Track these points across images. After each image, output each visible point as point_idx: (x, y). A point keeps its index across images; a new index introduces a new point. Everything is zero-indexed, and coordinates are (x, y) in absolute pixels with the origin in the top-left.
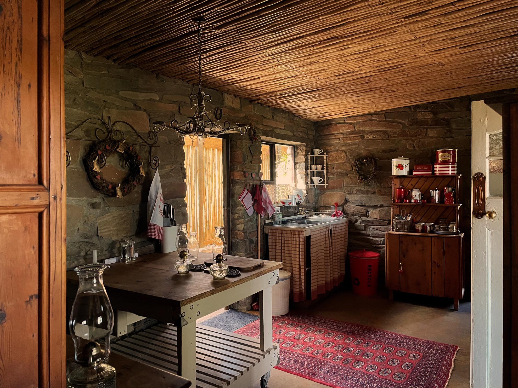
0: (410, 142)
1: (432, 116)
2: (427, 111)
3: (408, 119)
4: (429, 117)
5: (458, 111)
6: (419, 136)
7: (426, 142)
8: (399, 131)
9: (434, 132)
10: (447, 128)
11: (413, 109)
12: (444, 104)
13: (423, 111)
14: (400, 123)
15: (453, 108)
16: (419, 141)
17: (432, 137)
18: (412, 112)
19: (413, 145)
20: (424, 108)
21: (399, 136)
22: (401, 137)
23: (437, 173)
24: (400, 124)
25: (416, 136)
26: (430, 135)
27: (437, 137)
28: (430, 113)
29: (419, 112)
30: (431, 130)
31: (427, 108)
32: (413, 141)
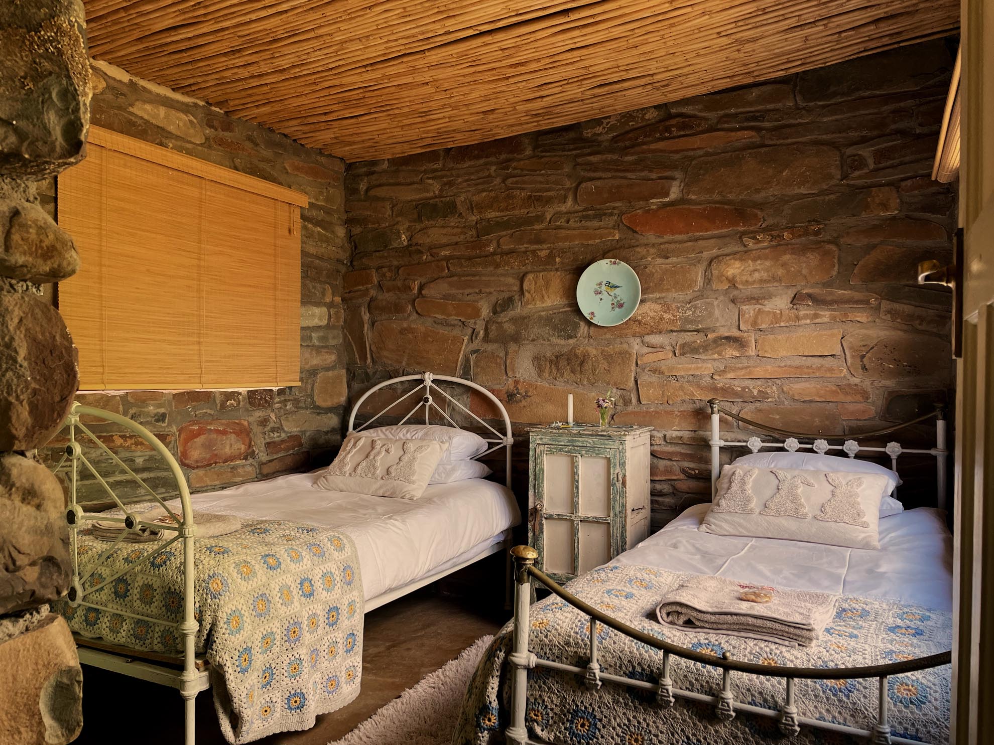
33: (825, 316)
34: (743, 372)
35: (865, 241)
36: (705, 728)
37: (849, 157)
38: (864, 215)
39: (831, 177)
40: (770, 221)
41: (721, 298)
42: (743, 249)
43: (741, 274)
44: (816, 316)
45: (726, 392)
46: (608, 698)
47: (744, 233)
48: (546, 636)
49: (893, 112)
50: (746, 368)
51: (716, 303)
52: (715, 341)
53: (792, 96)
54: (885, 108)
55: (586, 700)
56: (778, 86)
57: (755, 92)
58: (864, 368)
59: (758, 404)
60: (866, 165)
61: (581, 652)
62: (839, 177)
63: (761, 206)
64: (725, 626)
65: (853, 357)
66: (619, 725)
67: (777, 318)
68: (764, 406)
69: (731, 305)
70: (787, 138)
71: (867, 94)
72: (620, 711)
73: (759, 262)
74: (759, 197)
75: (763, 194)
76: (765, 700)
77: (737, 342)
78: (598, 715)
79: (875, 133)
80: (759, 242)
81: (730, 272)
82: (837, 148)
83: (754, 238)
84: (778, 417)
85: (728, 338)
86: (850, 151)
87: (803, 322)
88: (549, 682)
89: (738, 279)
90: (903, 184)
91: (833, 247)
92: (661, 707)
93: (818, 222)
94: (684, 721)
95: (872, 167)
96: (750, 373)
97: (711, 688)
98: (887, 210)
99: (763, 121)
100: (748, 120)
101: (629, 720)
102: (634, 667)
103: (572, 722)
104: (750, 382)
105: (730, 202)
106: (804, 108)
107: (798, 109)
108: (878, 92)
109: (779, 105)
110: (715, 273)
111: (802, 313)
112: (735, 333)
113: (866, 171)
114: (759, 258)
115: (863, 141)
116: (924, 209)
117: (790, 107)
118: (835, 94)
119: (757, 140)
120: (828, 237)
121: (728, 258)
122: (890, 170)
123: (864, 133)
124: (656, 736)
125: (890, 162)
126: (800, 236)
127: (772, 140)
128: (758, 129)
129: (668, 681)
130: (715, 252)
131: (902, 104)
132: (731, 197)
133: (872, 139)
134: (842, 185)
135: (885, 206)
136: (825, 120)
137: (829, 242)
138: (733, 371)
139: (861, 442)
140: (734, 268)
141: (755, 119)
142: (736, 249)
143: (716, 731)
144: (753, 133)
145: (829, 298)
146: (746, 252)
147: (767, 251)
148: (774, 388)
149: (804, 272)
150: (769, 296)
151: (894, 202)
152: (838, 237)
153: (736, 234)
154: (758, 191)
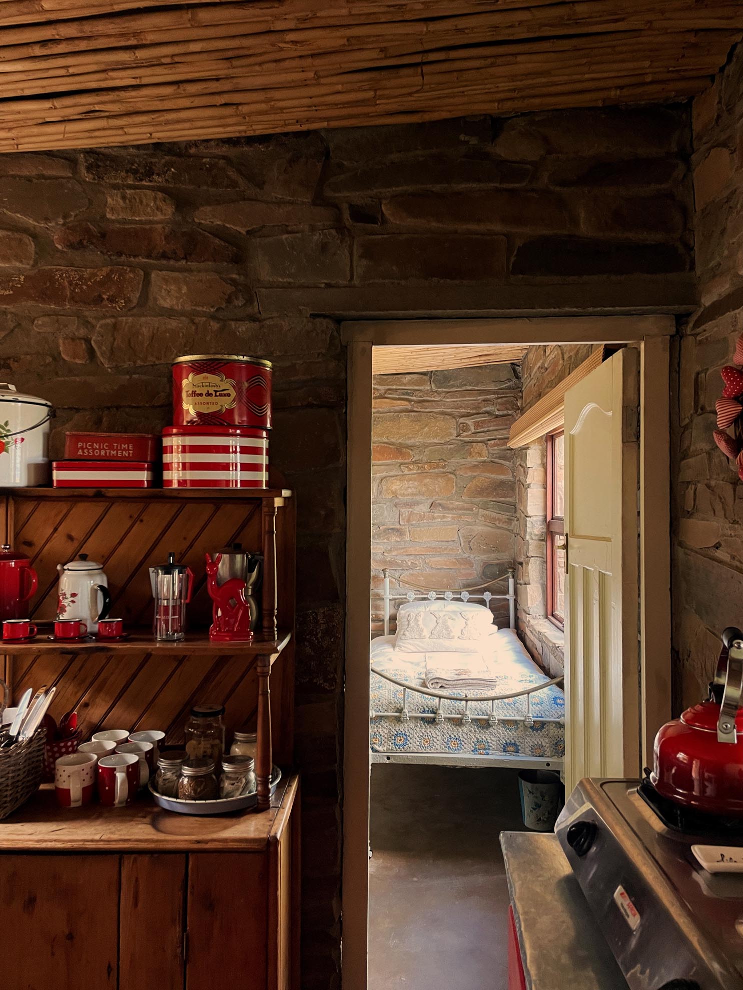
0: (74, 328)
1: (169, 210)
2: (148, 188)
3: (65, 217)
4: (159, 217)
5: (279, 203)
6: (112, 300)
7: (145, 330)
8: (20, 271)
9: (180, 289)
10: (234, 276)
11: (89, 169)
12: (222, 162)
13: (130, 187)
14: (26, 230)
15: (260, 185)
16: (115, 327)
17: (170, 313)
18: (81, 182)
19: (88, 341)
20: (135, 172)
21: (19, 294)
22: (30, 303)
23: (174, 476)
24: (27, 239)
25: (99, 300)
26: (162, 302)
27: (191, 316)
28: (160, 195)
29: (115, 187)
30: (166, 281)
31: (149, 174)
32: (86, 323)
33: (448, 517)
34: (402, 551)
35: (470, 474)
36: (458, 730)
37: (461, 424)
38: (469, 459)
39: (451, 434)
40: (416, 458)
41: (388, 504)
42: (401, 473)
43: (400, 489)
44: (444, 517)
45: (392, 563)
46: (412, 725)
47: (402, 464)
48: (379, 701)
49: (484, 401)
50: (403, 548)
51: (385, 506)
52: (385, 531)
53: (429, 384)
54: (480, 397)
55: (402, 728)
56: (421, 376)
57: (408, 377)
58: (470, 548)
59: (411, 571)
60: (470, 430)
61: (398, 706)
62: (456, 435)
63: (411, 447)
64: (459, 686)
65: (464, 542)
66: (418, 737)
67: (422, 518)
68: (415, 572)
69: (394, 509)
70: (426, 409)
71: (470, 388)
72: (418, 730)
73: (411, 482)
74: (409, 442)
75: (412, 441)
76: (483, 713)
77: (399, 532)
78: (408, 734)
79: (474, 411)
80: (410, 470)
81: (394, 488)
82: (454, 417)
83: (408, 467)
84: (423, 579)
85: (392, 529)
86: (462, 420)
87: (436, 520)
88: (382, 723)
89: (398, 492)
90: (489, 442)
91: (453, 476)
92: (437, 724)
93: (444, 461)
94: (448, 728)
95: (473, 431)
96: (406, 551)
97: (460, 712)
98: (481, 457)
99: (412, 396)
100: (403, 394)
101: (423, 733)
102: (424, 709)
103: (395, 740)
104: (406, 557)
105: (392, 444)
106: (436, 392)
107: (432, 392)
108: (476, 388)
109: (421, 388)
110: (384, 487)
111: (436, 515)
112: (398, 527)
113: (470, 433)
114: (411, 480)
115: (468, 415)
116: (500, 458)
117: (428, 390)
118: (453, 386)
119: (409, 407)
120: (450, 470)
121: (392, 479)
122: (483, 434)
123: (468, 411)
124: (436, 738)
125: (482, 430)
126: (434, 468)
127: (418, 408)
128: (409, 401)
129: (441, 711)
130: (384, 474)
131: (488, 397)
132: (393, 440)
133: (474, 414)
134: (457, 440)
135: (480, 454)
136: (448, 400)
137: (450, 473)
138: (397, 550)
139: (471, 593)
140: (396, 486)
141: (408, 394)
142: (396, 473)
143: (462, 730)
144: (407, 403)
145: (451, 506)
146: (403, 475)
147: (416, 476)
148: (420, 561)
149: (437, 490)
150: (417, 503)
151: (485, 453)
152: (455, 470)
153: (397, 464)
154: (409, 438)
